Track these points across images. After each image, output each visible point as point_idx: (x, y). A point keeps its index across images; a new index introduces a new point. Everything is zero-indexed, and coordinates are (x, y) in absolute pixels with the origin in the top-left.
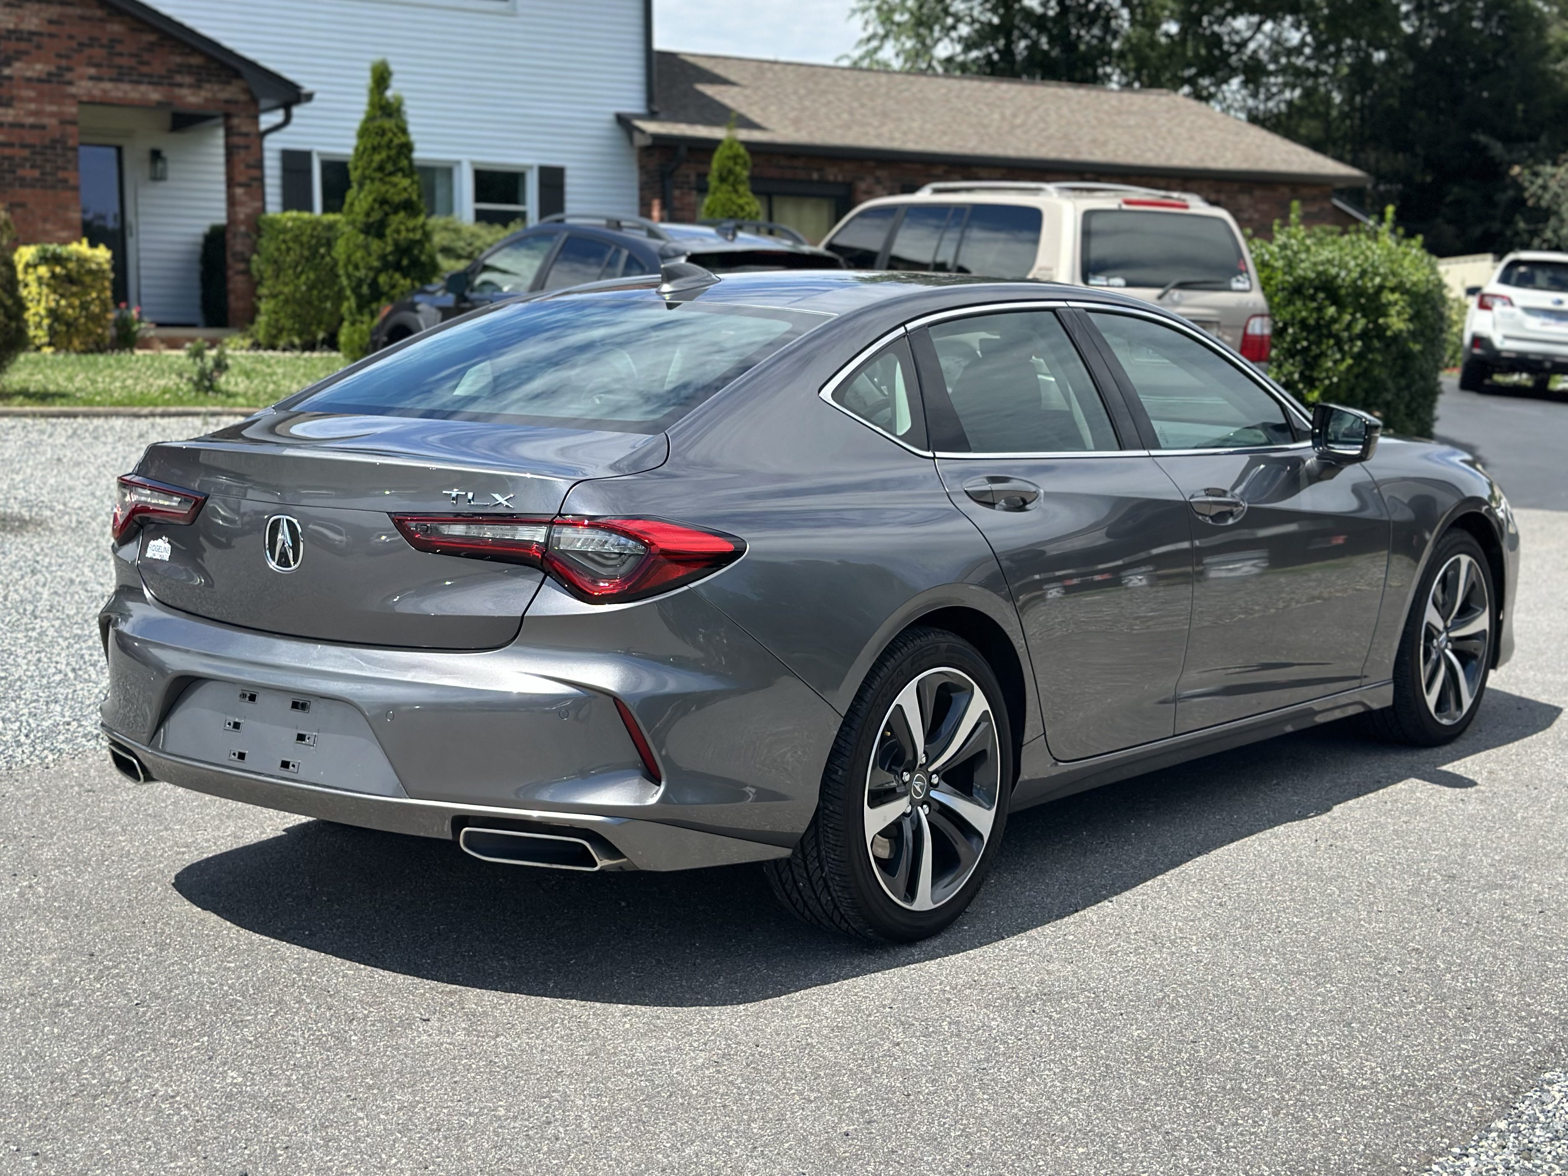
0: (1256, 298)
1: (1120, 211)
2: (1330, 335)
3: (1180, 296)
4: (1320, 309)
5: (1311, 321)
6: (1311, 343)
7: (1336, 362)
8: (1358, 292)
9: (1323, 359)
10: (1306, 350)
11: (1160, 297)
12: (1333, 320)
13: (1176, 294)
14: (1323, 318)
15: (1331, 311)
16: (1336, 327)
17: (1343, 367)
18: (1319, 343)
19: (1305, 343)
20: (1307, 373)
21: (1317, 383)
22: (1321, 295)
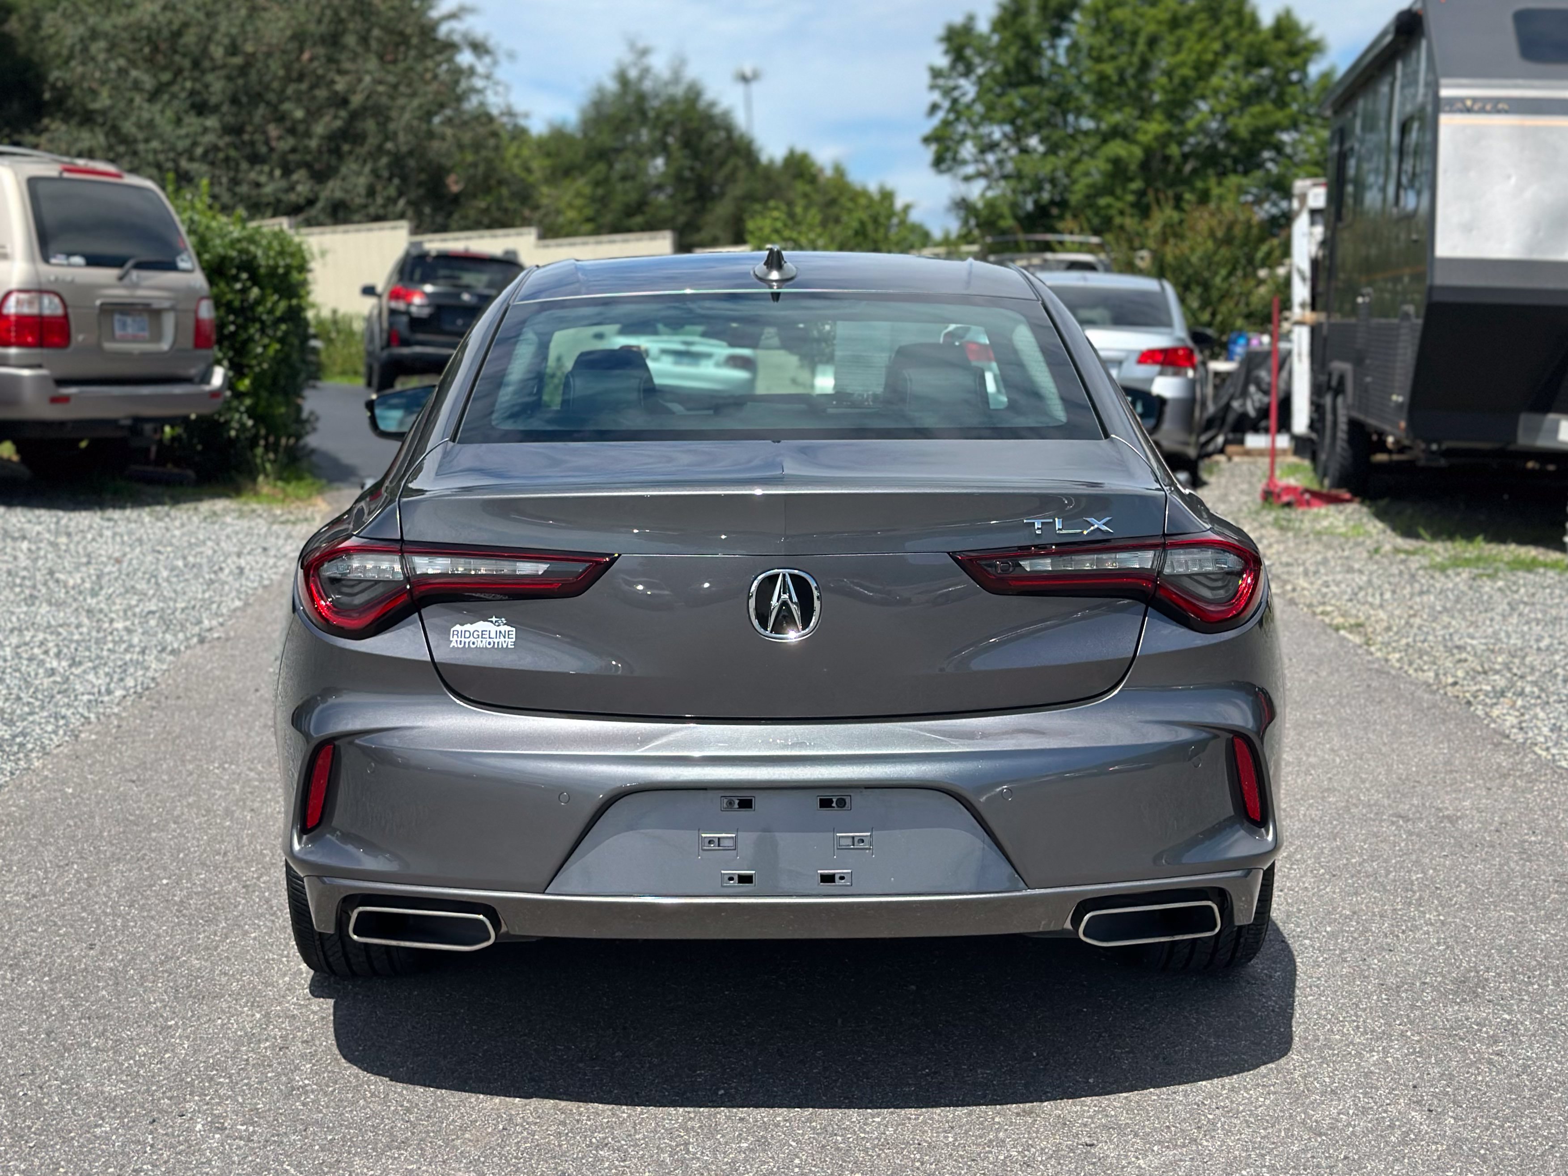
0: (198, 279)
1: (60, 179)
2: (255, 319)
3: (138, 277)
4: (244, 291)
5: (237, 304)
6: (238, 327)
7: (265, 347)
8: (272, 271)
9: (251, 345)
10: (233, 334)
11: (121, 278)
12: (259, 302)
13: (135, 275)
14: (247, 300)
15: (255, 292)
16: (260, 309)
17: (271, 352)
18: (245, 328)
19: (232, 328)
20: (236, 360)
21: (246, 370)
22: (244, 276)
